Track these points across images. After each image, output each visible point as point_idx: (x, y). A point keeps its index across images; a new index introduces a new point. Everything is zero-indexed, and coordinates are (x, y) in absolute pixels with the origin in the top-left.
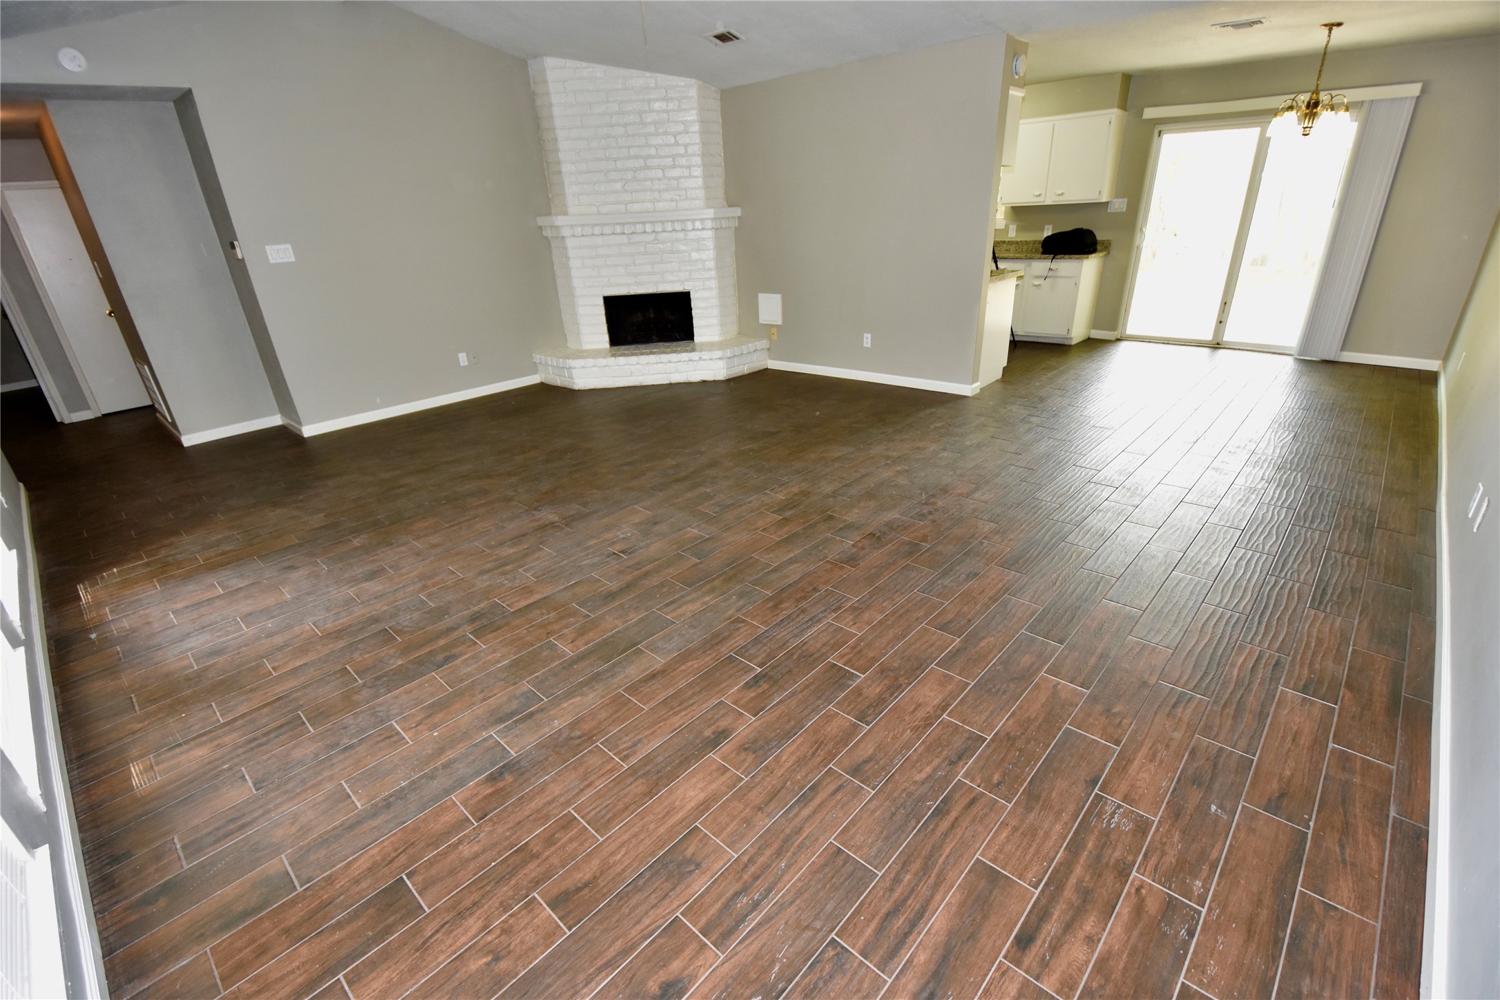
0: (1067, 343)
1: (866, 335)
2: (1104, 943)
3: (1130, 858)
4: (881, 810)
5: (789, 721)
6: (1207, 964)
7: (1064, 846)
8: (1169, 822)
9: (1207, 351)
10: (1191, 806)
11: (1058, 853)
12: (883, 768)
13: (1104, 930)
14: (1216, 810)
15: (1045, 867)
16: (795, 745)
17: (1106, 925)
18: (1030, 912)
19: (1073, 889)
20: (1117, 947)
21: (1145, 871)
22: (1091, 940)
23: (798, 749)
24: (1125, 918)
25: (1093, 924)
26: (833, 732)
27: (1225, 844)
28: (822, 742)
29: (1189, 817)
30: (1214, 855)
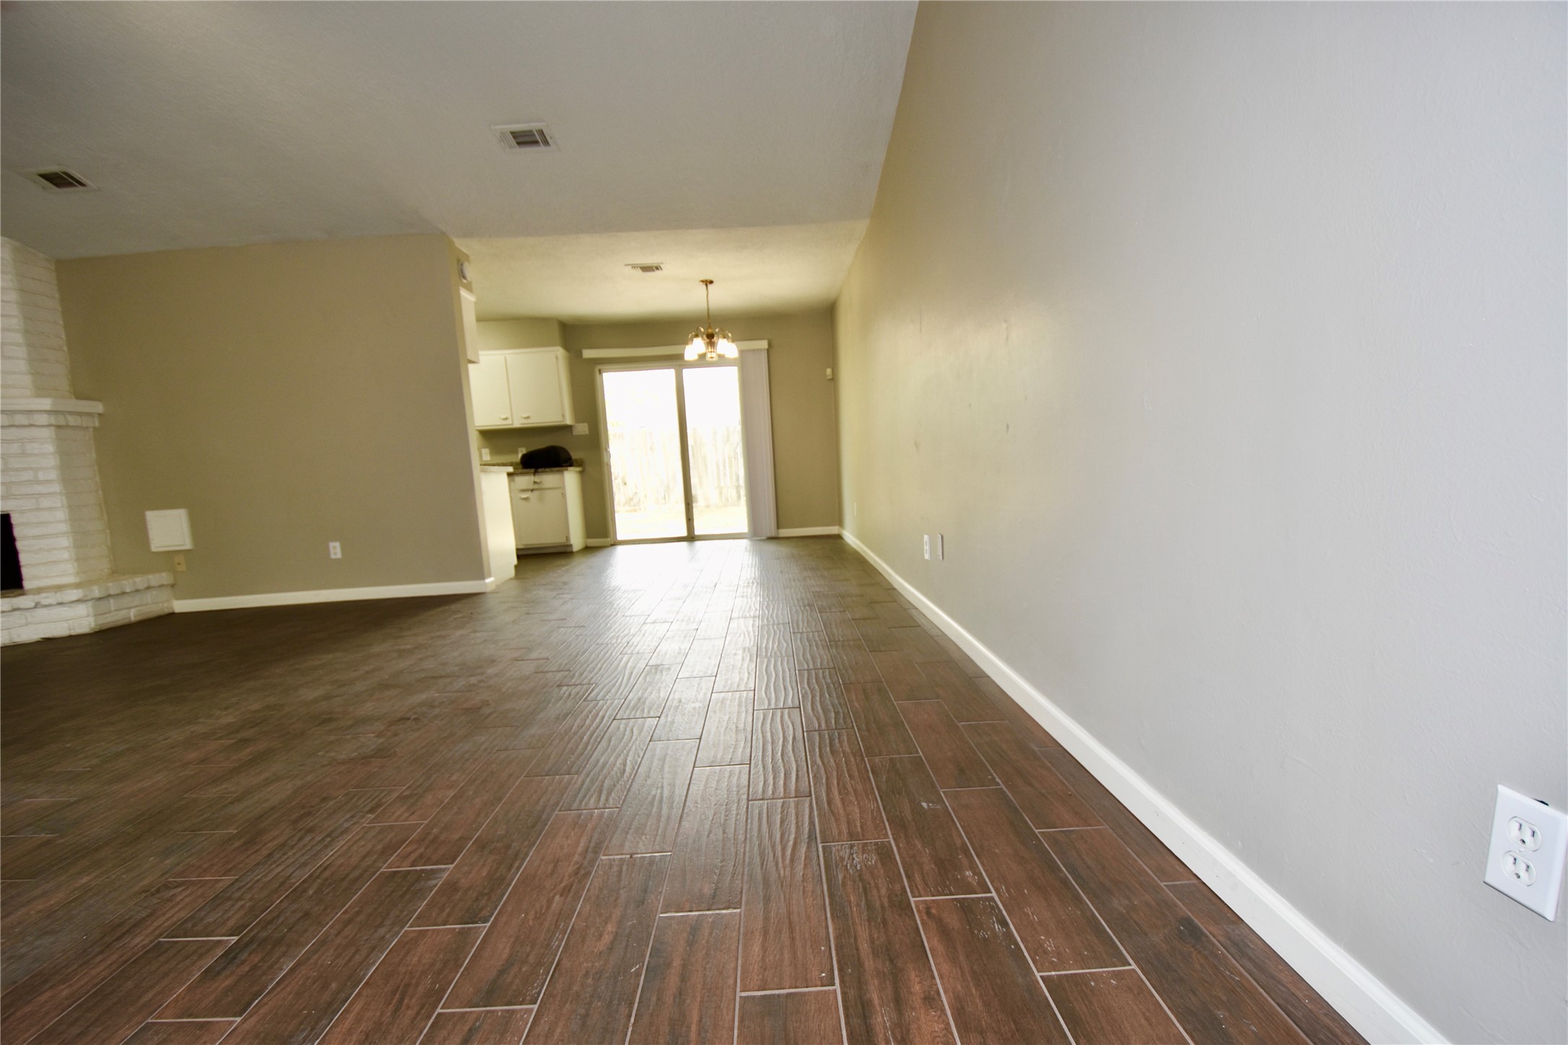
0: (569, 550)
1: (332, 545)
2: (945, 992)
3: (897, 887)
4: (561, 1024)
5: (324, 987)
6: (1041, 942)
7: (829, 915)
8: (902, 835)
9: (684, 544)
10: (908, 813)
11: (827, 927)
12: (539, 963)
13: (933, 977)
14: (928, 806)
15: (825, 951)
16: (352, 1016)
17: (931, 970)
18: (847, 1016)
19: (871, 956)
20: (959, 987)
21: (919, 892)
22: (931, 999)
23: (359, 1019)
24: (941, 949)
25: (917, 979)
26: (424, 961)
27: (957, 828)
28: (407, 986)
29: (913, 823)
30: (958, 843)
